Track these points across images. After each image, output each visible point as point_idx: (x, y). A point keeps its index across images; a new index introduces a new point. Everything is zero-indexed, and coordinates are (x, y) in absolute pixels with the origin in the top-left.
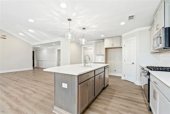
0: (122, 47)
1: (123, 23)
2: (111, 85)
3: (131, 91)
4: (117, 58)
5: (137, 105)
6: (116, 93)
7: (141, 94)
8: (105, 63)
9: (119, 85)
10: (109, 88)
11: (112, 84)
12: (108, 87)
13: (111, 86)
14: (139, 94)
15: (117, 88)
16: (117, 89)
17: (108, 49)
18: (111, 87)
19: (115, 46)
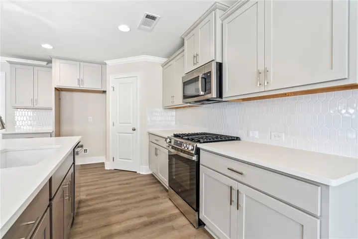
0: (104, 92)
1: (124, 28)
2: (89, 197)
3: (141, 195)
4: (90, 119)
5: (173, 228)
6: (114, 219)
7: (163, 194)
8: (54, 134)
9: (108, 189)
10: (86, 209)
11: (89, 192)
12: (81, 210)
13: (87, 200)
14: (160, 195)
15: (109, 199)
16: (111, 203)
17: (63, 93)
18: (90, 206)
19: (86, 86)
